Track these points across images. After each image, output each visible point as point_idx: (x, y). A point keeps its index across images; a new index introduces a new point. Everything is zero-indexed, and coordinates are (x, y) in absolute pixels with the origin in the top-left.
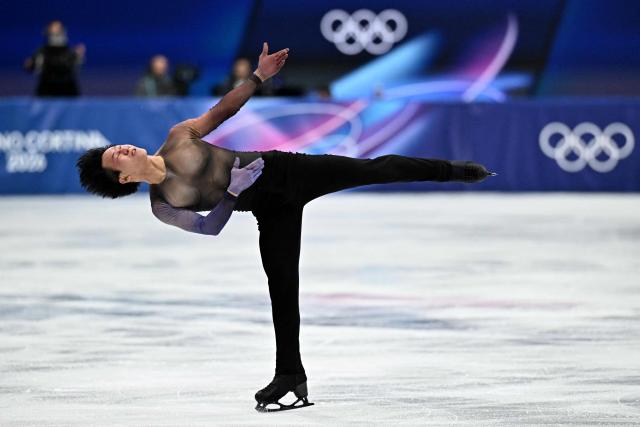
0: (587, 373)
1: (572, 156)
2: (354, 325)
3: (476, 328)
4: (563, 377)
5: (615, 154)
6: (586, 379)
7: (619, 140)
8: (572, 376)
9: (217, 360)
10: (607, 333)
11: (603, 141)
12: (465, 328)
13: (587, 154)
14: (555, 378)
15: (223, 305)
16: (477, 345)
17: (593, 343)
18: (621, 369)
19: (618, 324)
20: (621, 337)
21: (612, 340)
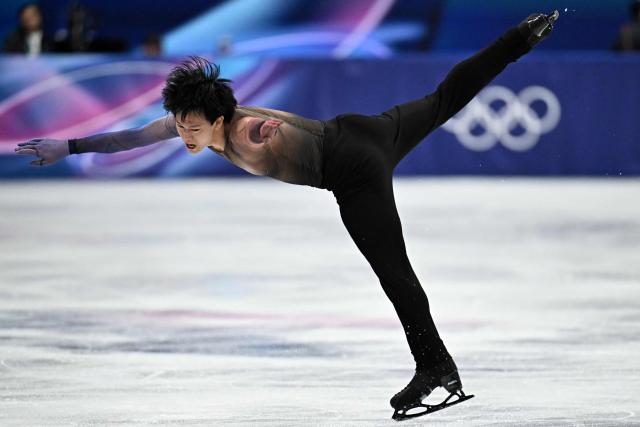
0: (496, 414)
1: (478, 130)
2: (191, 351)
3: (351, 354)
4: (465, 419)
5: (535, 126)
6: (496, 422)
7: (539, 108)
8: (478, 417)
9: (11, 397)
10: (523, 361)
11: (518, 110)
12: (338, 355)
13: (498, 127)
14: (455, 420)
15: (21, 326)
16: (352, 377)
17: (505, 374)
18: (541, 409)
19: (538, 350)
20: (542, 366)
21: (531, 370)
